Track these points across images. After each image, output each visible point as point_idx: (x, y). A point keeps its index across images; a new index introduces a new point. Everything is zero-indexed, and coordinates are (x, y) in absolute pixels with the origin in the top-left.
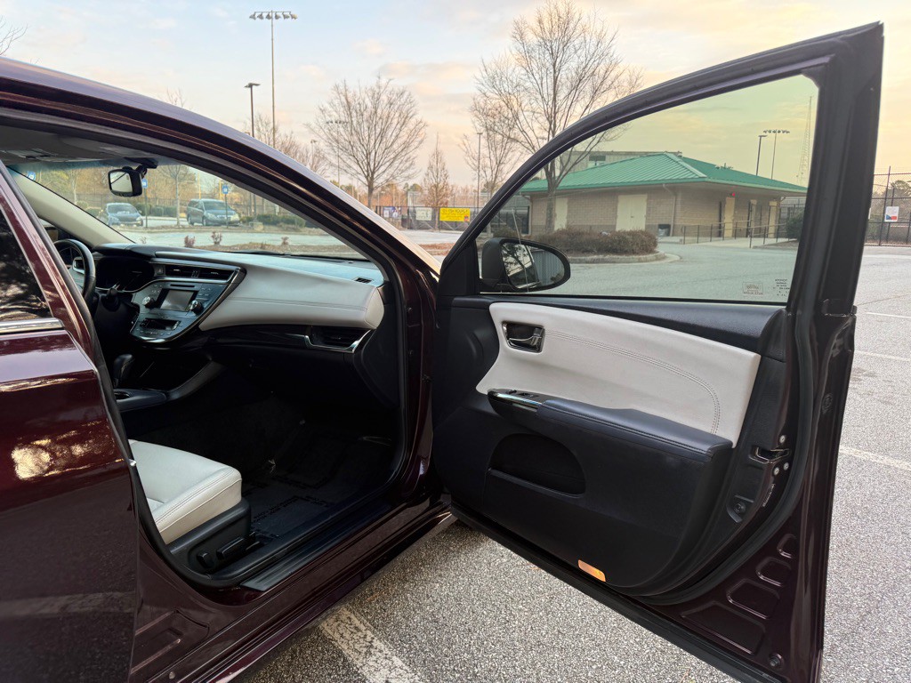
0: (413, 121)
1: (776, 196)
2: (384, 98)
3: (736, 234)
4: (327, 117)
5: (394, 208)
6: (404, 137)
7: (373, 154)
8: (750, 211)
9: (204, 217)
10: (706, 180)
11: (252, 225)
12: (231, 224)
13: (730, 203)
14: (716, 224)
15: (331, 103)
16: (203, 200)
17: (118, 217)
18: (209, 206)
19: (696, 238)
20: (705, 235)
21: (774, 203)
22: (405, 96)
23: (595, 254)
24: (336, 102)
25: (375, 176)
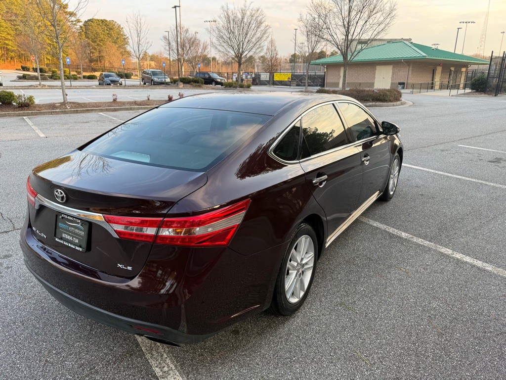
0: (263, 25)
1: (466, 65)
2: (248, 13)
3: (441, 88)
4: (218, 25)
5: (248, 73)
6: (258, 35)
7: (241, 44)
8: (450, 74)
9: (152, 80)
10: (427, 57)
11: (178, 84)
12: (167, 84)
13: (439, 70)
14: (430, 82)
15: (220, 17)
16: (151, 70)
17: (110, 80)
18: (154, 74)
19: (419, 90)
20: (424, 88)
21: (464, 70)
22: (259, 12)
23: (371, 102)
24: (222, 16)
25: (242, 56)
